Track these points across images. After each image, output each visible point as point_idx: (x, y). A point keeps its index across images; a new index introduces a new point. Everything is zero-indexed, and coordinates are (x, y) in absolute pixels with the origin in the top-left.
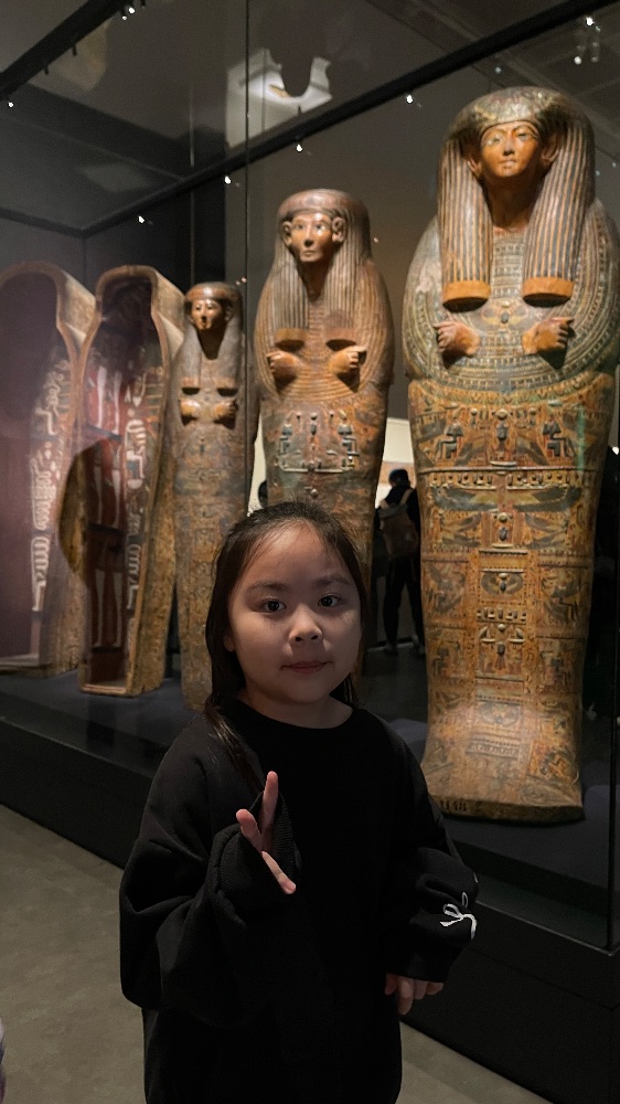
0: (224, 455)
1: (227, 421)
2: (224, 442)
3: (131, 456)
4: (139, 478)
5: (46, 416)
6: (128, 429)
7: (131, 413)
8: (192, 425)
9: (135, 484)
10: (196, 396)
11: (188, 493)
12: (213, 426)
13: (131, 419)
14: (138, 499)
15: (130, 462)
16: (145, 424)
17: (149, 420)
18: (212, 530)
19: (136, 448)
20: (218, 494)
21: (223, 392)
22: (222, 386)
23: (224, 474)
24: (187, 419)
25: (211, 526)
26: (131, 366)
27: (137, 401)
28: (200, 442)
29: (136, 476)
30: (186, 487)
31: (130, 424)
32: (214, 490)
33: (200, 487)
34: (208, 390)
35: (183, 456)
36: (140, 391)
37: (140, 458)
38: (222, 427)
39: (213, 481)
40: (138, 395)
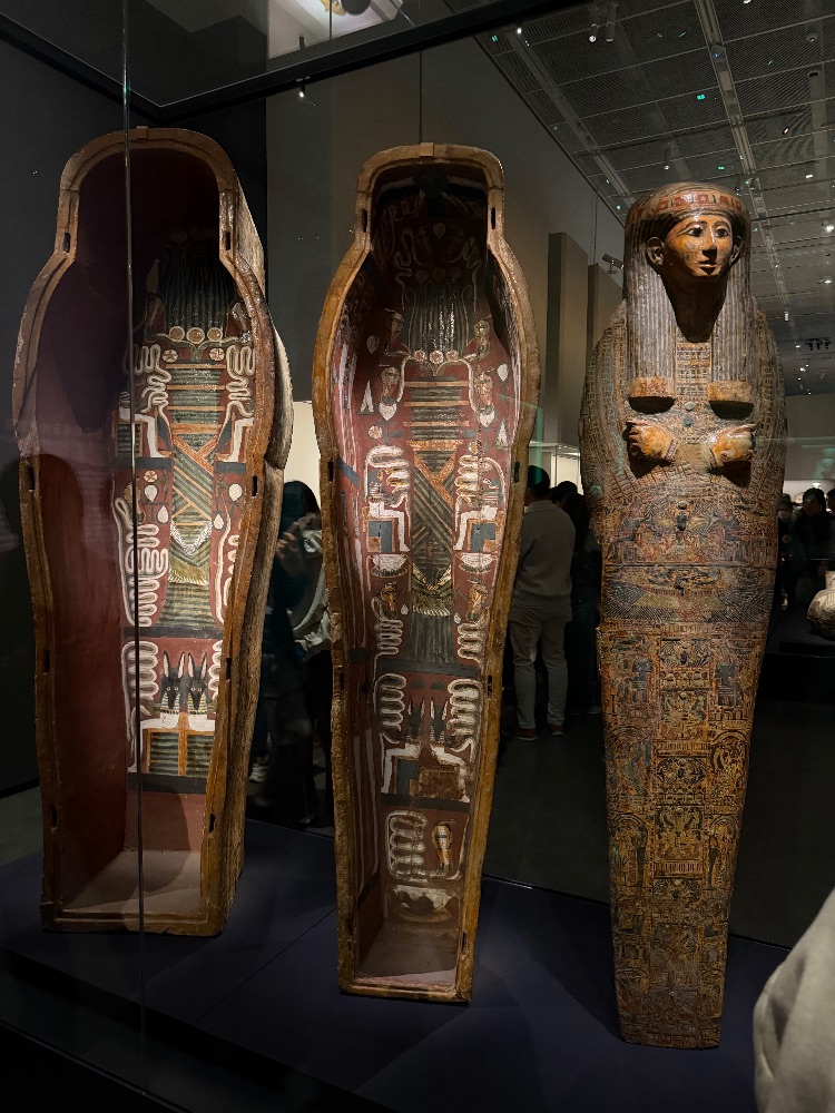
0: (728, 537)
1: (735, 470)
2: (729, 512)
3: (378, 510)
4: (398, 552)
5: (146, 424)
6: (369, 461)
7: (376, 432)
8: (658, 475)
9: (390, 562)
10: (664, 416)
11: (644, 613)
12: (706, 477)
13: (375, 444)
14: (396, 589)
15: (376, 522)
16: (408, 454)
17: (417, 447)
18: (702, 691)
19: (388, 496)
20: (714, 618)
21: (726, 410)
22: (721, 397)
23: (728, 577)
24: (644, 462)
25: (701, 683)
26: (372, 344)
27: (388, 412)
28: (678, 512)
29: (390, 547)
30: (641, 603)
31: (374, 452)
32: (707, 608)
33: (675, 603)
34: (689, 404)
35: (633, 539)
36: (395, 394)
37: (400, 515)
38: (724, 481)
39: (708, 592)
40: (388, 402)
